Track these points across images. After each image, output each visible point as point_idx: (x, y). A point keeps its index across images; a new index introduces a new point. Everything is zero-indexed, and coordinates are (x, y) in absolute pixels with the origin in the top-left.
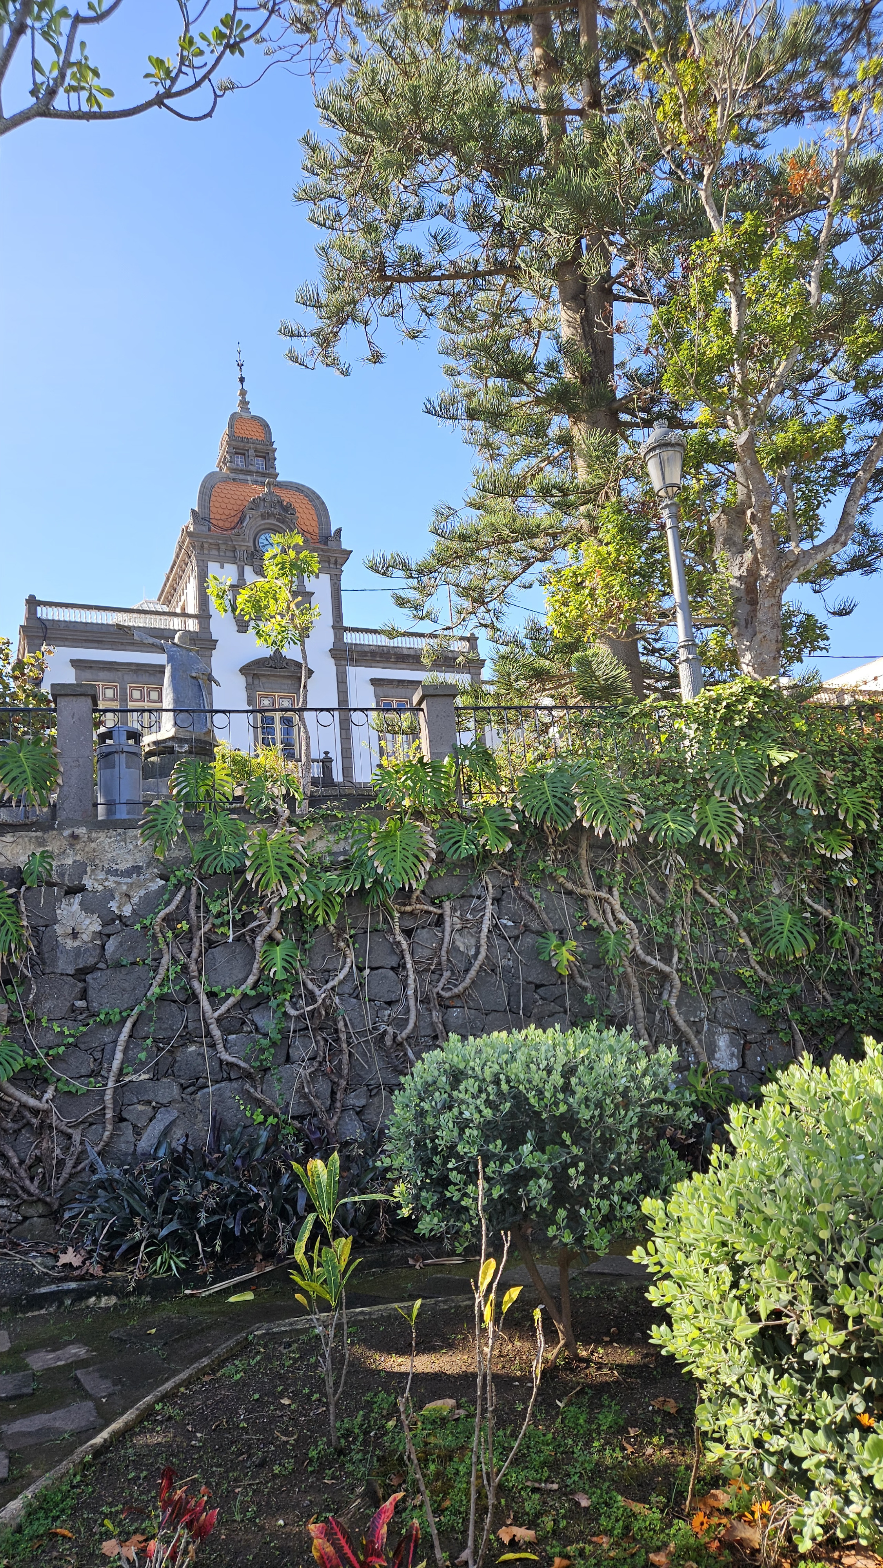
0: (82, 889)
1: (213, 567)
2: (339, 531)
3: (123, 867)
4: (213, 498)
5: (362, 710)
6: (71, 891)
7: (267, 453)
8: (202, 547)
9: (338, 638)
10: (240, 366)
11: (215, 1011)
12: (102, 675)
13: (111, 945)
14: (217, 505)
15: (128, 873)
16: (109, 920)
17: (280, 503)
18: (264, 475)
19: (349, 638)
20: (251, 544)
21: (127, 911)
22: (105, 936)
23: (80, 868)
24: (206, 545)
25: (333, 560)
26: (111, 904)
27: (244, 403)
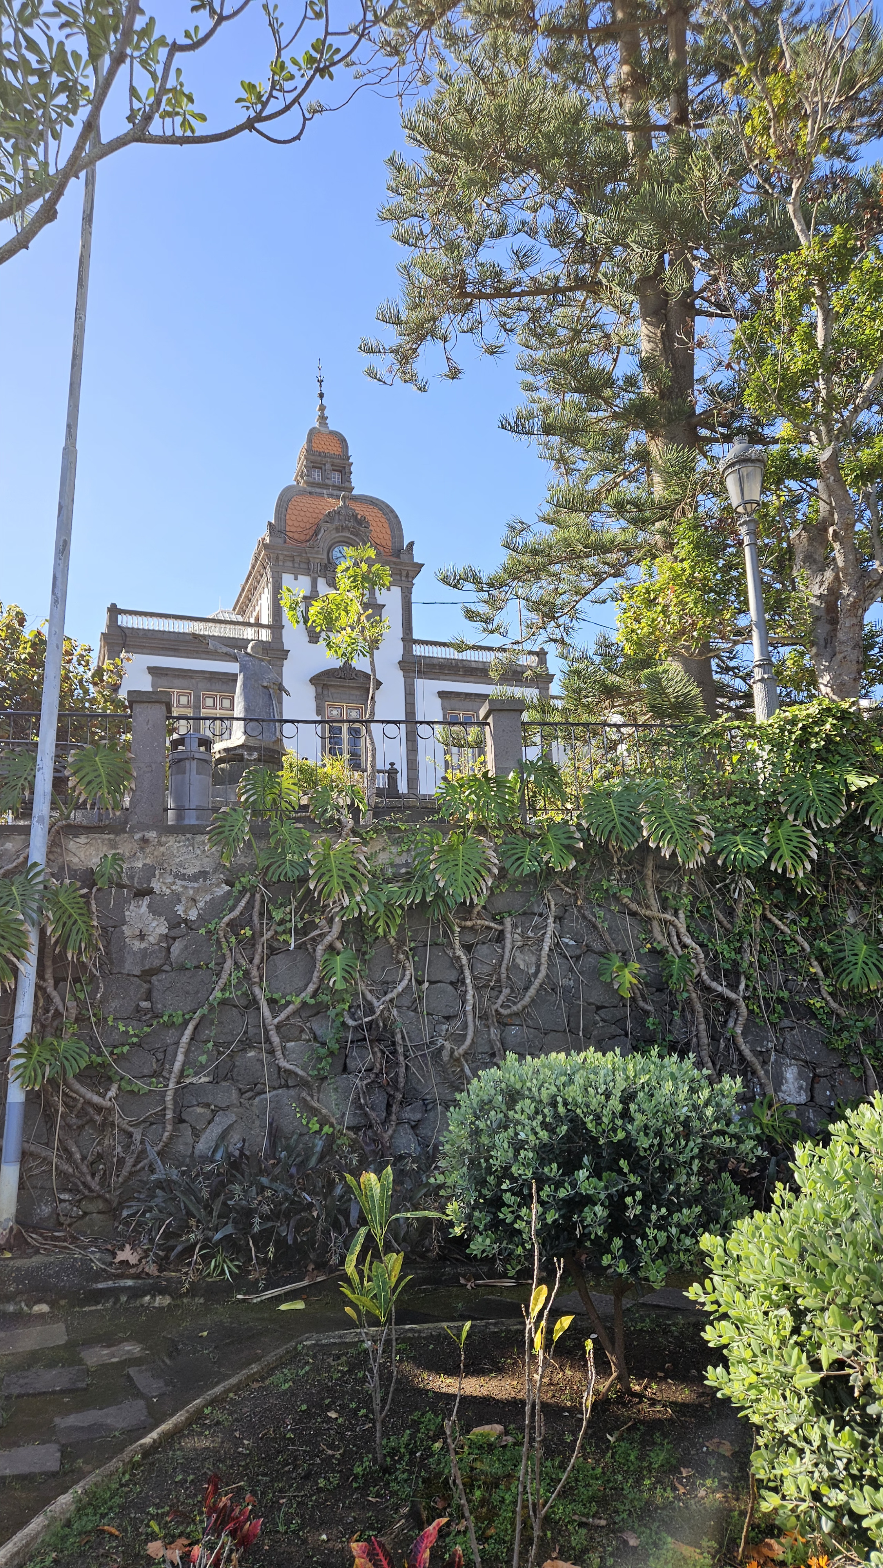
0: (150, 892)
1: (287, 579)
2: (411, 544)
3: (190, 871)
4: (289, 511)
5: (428, 723)
6: (140, 894)
7: (343, 468)
8: (277, 558)
9: (408, 650)
10: (320, 382)
11: (274, 1017)
12: (177, 682)
13: (176, 948)
14: (294, 517)
15: (194, 878)
16: (175, 923)
17: (355, 516)
18: (340, 489)
19: (419, 650)
20: (325, 557)
21: (193, 915)
22: (169, 939)
23: (150, 871)
24: (281, 557)
25: (404, 573)
26: (178, 907)
27: (323, 419)
